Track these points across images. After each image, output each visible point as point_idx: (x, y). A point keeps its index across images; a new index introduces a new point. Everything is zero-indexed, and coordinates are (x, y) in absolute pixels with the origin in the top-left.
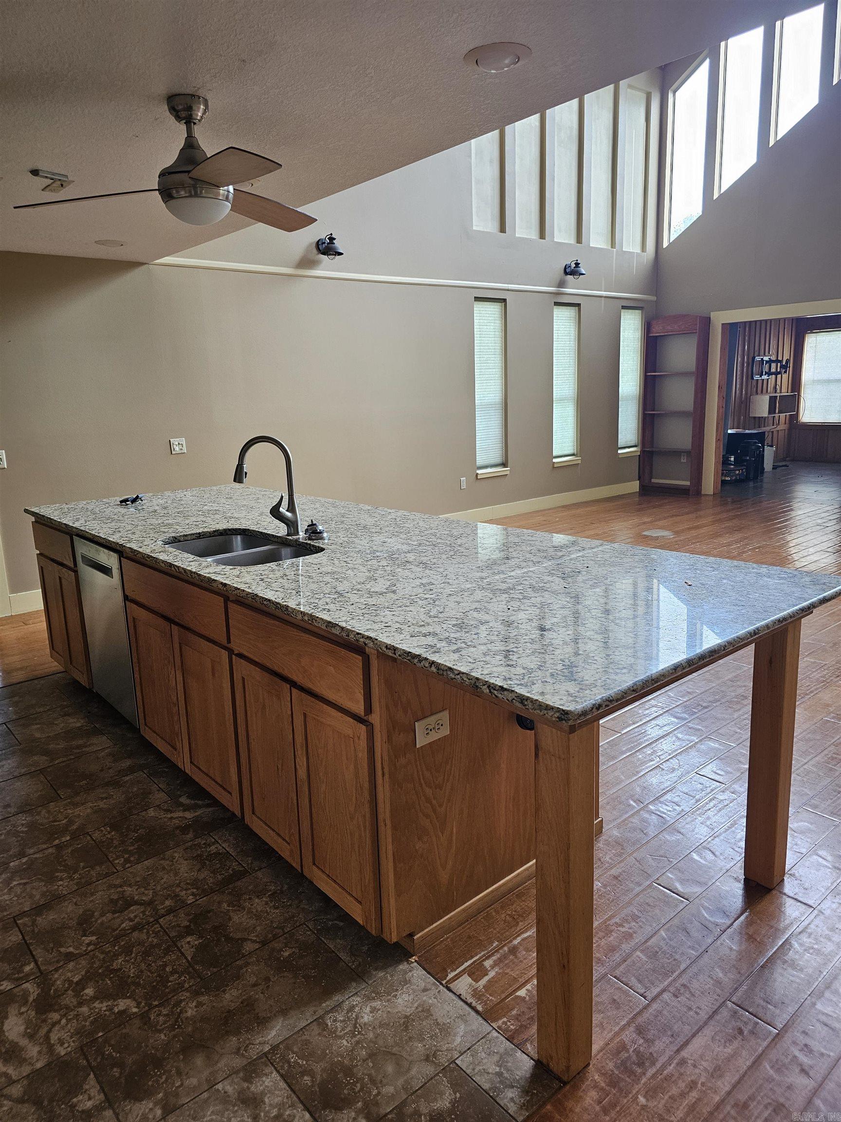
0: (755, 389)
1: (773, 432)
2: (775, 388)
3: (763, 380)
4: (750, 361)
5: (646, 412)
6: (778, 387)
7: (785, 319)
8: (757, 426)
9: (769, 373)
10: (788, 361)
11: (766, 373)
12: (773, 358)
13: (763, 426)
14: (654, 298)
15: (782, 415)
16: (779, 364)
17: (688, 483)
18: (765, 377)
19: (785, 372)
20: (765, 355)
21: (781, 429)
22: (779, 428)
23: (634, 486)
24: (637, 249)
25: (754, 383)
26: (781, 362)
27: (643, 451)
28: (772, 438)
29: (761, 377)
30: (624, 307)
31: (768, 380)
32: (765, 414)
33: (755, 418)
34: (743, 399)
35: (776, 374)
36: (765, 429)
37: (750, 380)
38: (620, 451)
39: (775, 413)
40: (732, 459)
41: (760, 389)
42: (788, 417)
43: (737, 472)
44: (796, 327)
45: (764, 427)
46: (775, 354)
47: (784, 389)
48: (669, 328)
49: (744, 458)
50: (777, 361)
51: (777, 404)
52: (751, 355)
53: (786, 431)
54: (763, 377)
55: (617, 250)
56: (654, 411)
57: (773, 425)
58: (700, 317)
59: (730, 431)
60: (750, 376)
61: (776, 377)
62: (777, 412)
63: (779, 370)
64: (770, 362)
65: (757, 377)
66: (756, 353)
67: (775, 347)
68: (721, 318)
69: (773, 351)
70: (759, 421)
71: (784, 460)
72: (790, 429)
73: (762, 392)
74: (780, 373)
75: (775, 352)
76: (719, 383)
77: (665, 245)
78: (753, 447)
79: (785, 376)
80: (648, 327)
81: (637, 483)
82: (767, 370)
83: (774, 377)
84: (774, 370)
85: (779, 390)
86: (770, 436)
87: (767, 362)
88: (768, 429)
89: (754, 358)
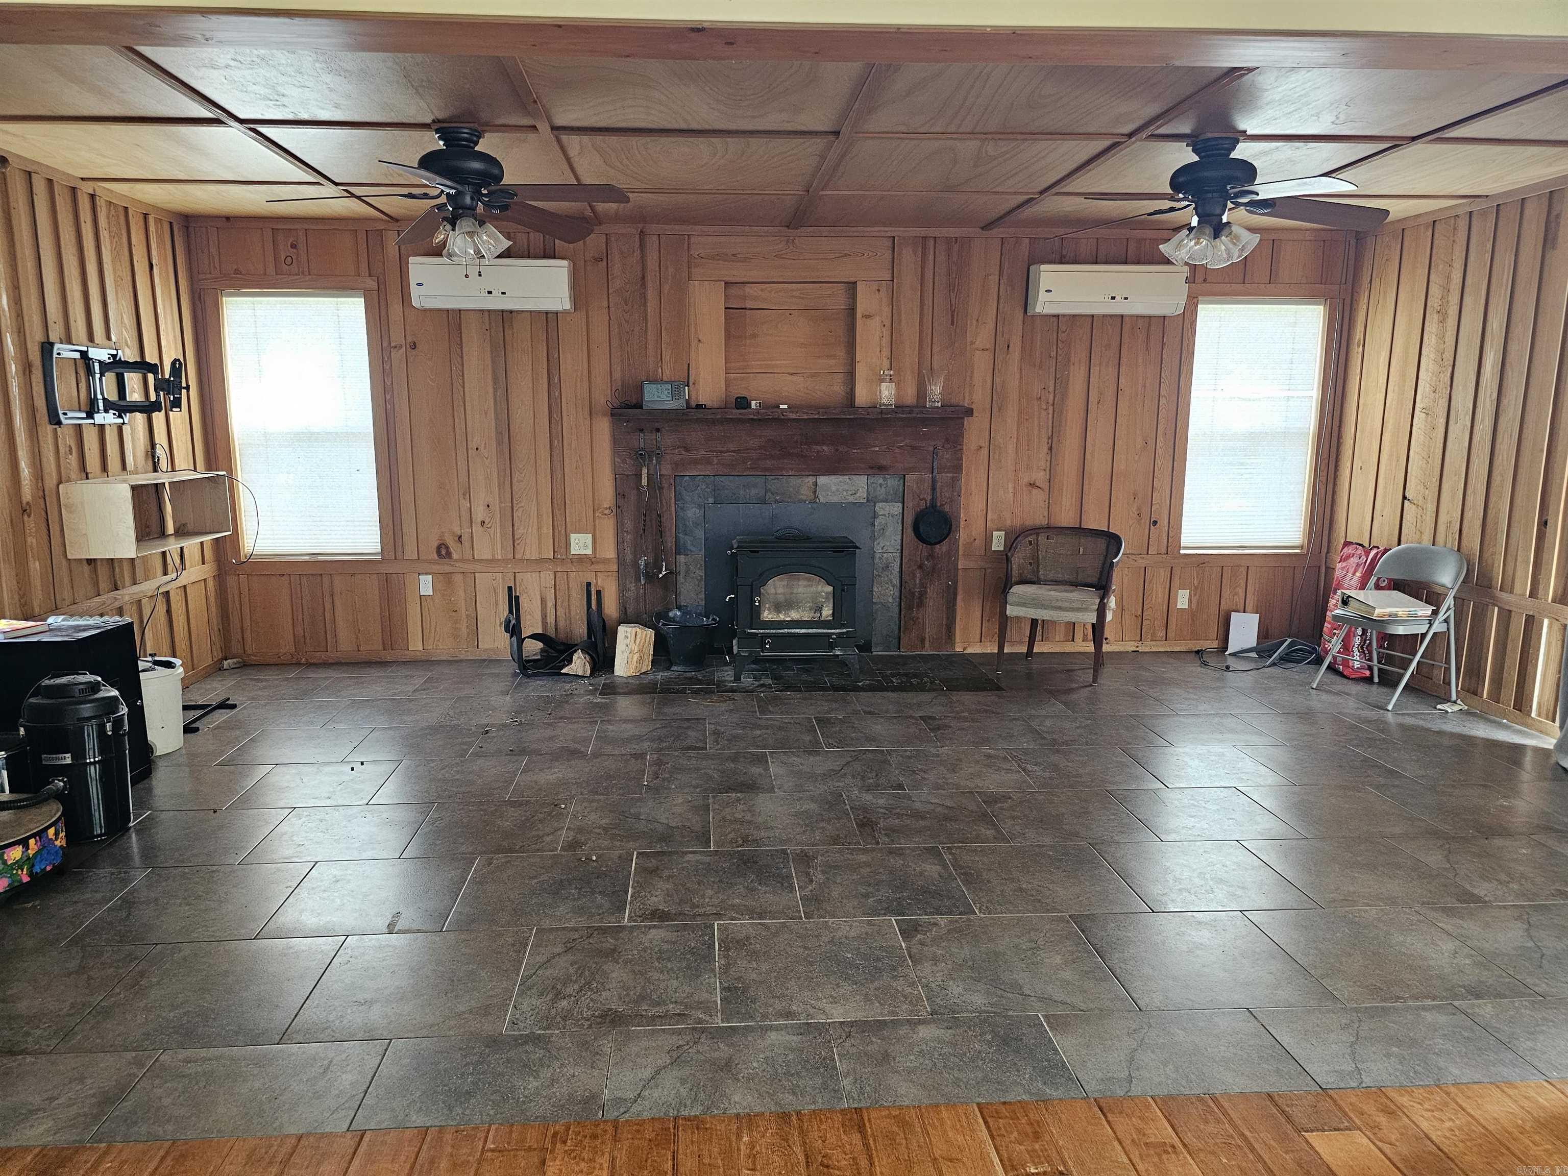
0: (73, 459)
1: (167, 594)
2: (150, 455)
3: (102, 427)
4: (35, 356)
6: (159, 451)
8: (104, 585)
9: (122, 407)
10: (177, 368)
11: (109, 406)
12: (129, 354)
13: (127, 583)
15: (191, 544)
16: (150, 376)
18: (108, 418)
19: (177, 404)
20: (90, 341)
21: (193, 578)
22: (186, 577)
25: (66, 438)
26: (153, 368)
28: (169, 612)
29: (90, 415)
31: (120, 428)
34: (28, 495)
35: (148, 408)
36: (136, 589)
37: (47, 429)
39: (163, 534)
41: (90, 459)
42: (208, 546)
44: (190, 270)
46: (133, 342)
47: (182, 459)
49: (48, 759)
50: (143, 366)
51: (169, 508)
52: (35, 337)
53: (211, 584)
54: (99, 418)
57: (165, 574)
60: (42, 417)
61: (149, 421)
62: (170, 529)
63: (153, 398)
64: (117, 366)
65: (72, 419)
66: (57, 332)
67: (129, 320)
69: (122, 330)
71: (217, 669)
72: (221, 575)
73: (104, 468)
74: (155, 407)
75: (129, 336)
78: (87, 710)
79: (178, 417)
82: (113, 396)
83: (140, 418)
84: (134, 394)
85: (164, 464)
86: (161, 608)
87: (105, 367)
88: (147, 587)
89: (47, 348)
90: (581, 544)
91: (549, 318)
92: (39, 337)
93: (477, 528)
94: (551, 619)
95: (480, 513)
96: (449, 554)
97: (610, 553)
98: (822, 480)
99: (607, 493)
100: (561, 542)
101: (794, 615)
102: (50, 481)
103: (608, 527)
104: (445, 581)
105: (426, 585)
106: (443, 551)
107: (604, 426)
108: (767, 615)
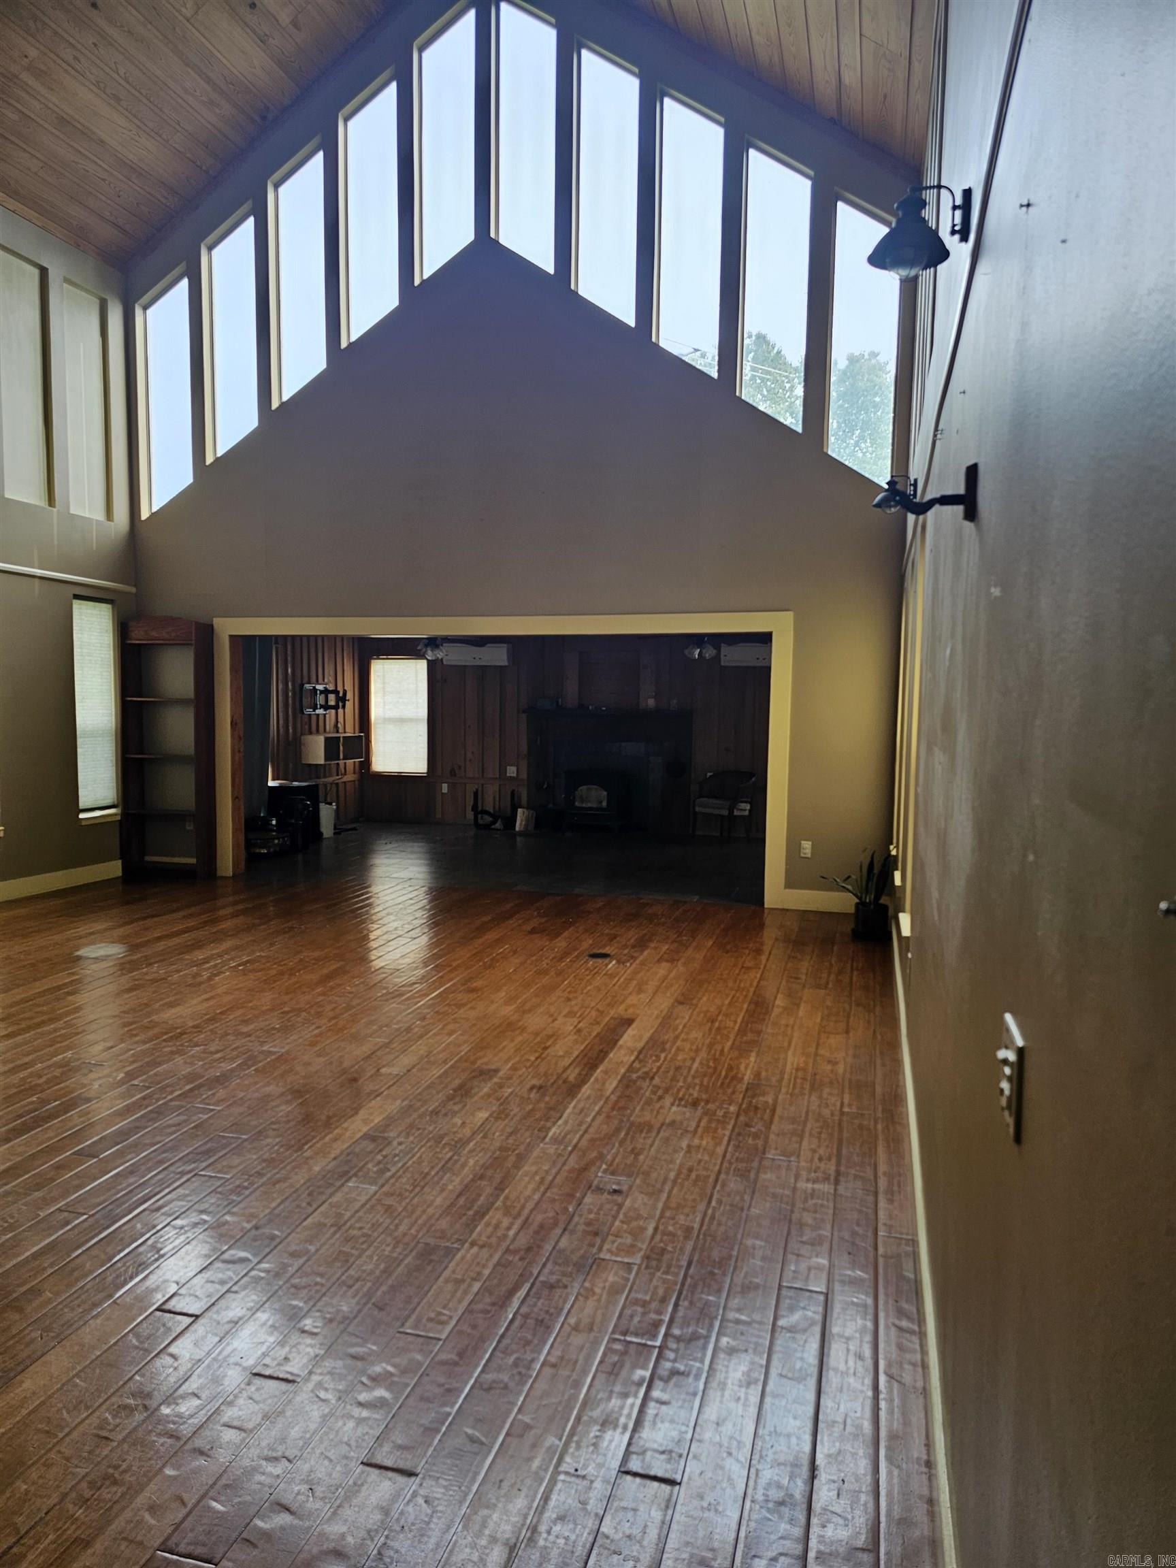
0: (307, 727)
1: (337, 784)
2: (336, 726)
3: (318, 715)
4: (297, 689)
5: (128, 756)
6: (339, 725)
7: (342, 637)
9: (326, 707)
10: (345, 693)
11: (322, 707)
12: (331, 687)
13: (322, 775)
14: (133, 590)
15: (350, 762)
16: (337, 696)
17: (193, 861)
18: (320, 711)
19: (344, 706)
20: (317, 683)
21: (349, 780)
22: (346, 779)
23: (114, 868)
24: (99, 515)
25: (306, 720)
27: (124, 814)
28: (337, 791)
29: (314, 710)
30: (77, 597)
31: (325, 715)
32: (321, 761)
33: (310, 765)
34: (290, 739)
35: (336, 707)
36: (325, 779)
37: (299, 715)
38: (82, 816)
39: (337, 757)
40: (274, 822)
41: (313, 727)
42: (357, 764)
43: (276, 841)
44: (359, 649)
45: (325, 777)
46: (333, 682)
47: (349, 728)
48: (154, 634)
49: (288, 821)
50: (336, 691)
51: (341, 748)
53: (356, 783)
54: (318, 711)
55: (58, 511)
56: (142, 754)
57: (338, 775)
58: (197, 623)
59: (271, 783)
60: (298, 711)
61: (337, 714)
62: (341, 757)
63: (338, 704)
64: (326, 692)
65: (309, 711)
66: (305, 680)
67: (332, 673)
68: (228, 627)
69: (329, 678)
70: (315, 770)
71: (351, 821)
72: (361, 781)
73: (318, 731)
74: (339, 707)
75: (332, 679)
76: (232, 717)
77: (145, 515)
80: (123, 630)
81: (119, 863)
82: (323, 702)
83: (333, 711)
84: (332, 702)
85: (341, 730)
86: (334, 790)
87: (322, 692)
88: (330, 779)
89: (302, 685)
90: (512, 771)
91: (501, 668)
92: (299, 682)
93: (468, 763)
94: (497, 807)
95: (469, 755)
96: (455, 775)
97: (524, 775)
98: (623, 744)
99: (524, 747)
100: (503, 771)
101: (589, 805)
102: (299, 735)
103: (524, 764)
104: (452, 786)
105: (445, 788)
106: (453, 773)
107: (524, 716)
108: (577, 804)
